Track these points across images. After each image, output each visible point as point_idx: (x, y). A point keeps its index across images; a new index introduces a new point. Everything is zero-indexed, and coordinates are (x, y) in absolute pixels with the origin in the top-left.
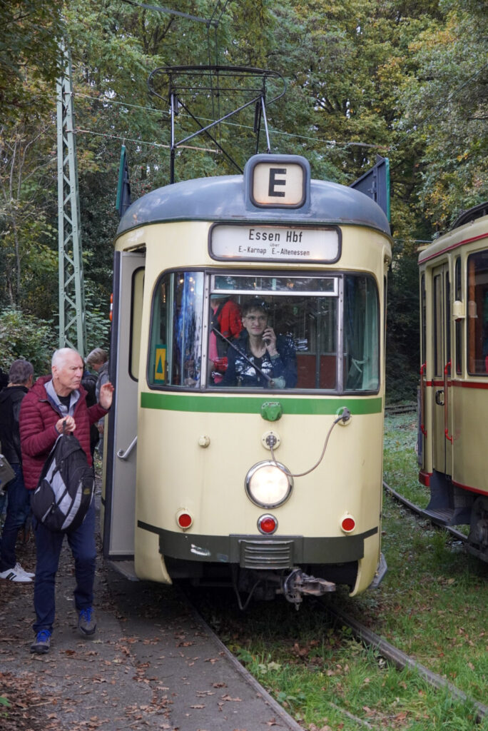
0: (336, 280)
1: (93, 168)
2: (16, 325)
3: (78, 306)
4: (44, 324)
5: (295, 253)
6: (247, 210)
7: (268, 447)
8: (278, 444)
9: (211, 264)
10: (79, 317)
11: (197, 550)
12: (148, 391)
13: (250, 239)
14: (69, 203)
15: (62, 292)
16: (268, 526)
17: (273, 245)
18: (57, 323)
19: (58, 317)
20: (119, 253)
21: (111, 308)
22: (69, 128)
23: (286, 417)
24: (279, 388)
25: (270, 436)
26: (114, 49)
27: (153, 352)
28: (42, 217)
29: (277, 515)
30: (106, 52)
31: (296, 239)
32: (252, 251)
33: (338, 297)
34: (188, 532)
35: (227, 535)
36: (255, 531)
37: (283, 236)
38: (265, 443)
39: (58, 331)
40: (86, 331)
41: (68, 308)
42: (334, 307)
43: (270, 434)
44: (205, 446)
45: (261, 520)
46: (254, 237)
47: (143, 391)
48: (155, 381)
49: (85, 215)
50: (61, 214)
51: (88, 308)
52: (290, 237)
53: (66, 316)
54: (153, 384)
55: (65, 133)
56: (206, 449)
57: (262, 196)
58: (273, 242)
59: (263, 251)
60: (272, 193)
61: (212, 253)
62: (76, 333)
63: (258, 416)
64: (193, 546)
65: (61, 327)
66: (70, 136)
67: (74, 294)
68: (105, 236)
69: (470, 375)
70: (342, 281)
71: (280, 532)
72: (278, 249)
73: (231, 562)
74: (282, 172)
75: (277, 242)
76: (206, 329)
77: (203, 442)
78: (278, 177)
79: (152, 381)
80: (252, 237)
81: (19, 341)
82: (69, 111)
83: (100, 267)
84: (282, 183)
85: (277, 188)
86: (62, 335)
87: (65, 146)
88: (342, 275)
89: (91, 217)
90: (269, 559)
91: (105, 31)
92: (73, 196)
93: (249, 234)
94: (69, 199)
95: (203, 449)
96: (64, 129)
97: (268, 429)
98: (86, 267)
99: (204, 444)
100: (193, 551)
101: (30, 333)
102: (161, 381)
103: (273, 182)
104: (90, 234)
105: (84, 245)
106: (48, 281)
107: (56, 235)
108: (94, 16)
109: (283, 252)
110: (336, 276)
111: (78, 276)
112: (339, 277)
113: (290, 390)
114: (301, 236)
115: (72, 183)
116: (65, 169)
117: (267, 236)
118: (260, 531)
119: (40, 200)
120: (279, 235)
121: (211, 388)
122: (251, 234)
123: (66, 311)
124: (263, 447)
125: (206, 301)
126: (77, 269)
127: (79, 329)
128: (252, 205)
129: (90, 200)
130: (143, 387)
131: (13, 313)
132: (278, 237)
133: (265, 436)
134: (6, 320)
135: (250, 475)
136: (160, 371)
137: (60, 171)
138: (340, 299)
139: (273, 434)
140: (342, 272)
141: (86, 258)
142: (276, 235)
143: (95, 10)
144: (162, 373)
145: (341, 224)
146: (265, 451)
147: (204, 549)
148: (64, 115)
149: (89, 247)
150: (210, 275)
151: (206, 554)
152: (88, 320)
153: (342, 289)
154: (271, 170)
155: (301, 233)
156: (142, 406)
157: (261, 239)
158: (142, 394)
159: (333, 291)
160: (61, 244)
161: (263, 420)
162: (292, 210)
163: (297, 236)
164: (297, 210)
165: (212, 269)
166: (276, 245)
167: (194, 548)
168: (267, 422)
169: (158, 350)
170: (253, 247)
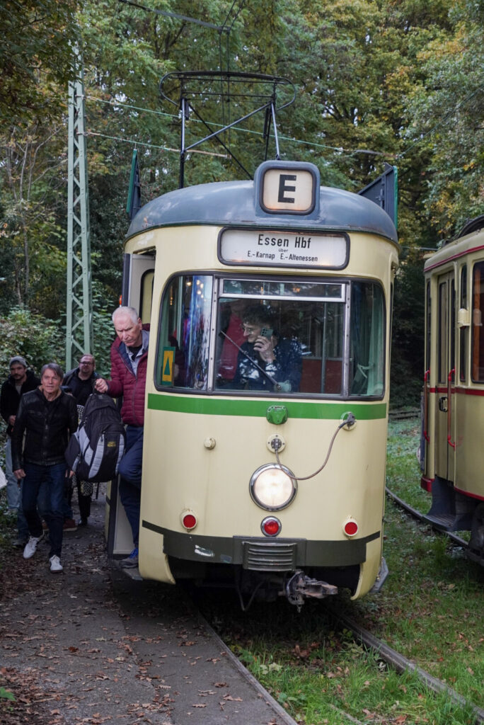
0: (343, 285)
1: (103, 170)
2: (24, 324)
3: (85, 307)
4: (52, 324)
5: (303, 259)
6: (257, 215)
7: (273, 450)
8: (283, 447)
9: (220, 268)
10: (87, 318)
11: (200, 550)
12: (155, 392)
13: (259, 244)
14: (78, 204)
15: (70, 294)
16: (272, 528)
17: (282, 250)
18: (64, 323)
19: (65, 318)
20: (129, 255)
22: (81, 130)
23: (291, 421)
24: (285, 392)
25: (275, 440)
26: (126, 53)
27: (161, 354)
28: (51, 218)
29: (281, 517)
30: (118, 56)
31: (305, 244)
32: (261, 256)
33: (345, 303)
34: (192, 533)
35: (231, 536)
36: (259, 534)
37: (292, 241)
38: (270, 446)
39: (65, 331)
40: (93, 331)
41: (75, 308)
42: (341, 312)
43: (275, 438)
44: (211, 448)
45: (265, 522)
46: (263, 242)
47: (150, 393)
48: (162, 382)
49: (94, 217)
50: (70, 215)
51: (95, 309)
52: (299, 242)
53: (73, 316)
54: (160, 386)
55: (76, 136)
56: (212, 452)
57: (272, 202)
58: (282, 247)
59: (272, 257)
60: (281, 199)
61: (221, 257)
62: (83, 333)
63: (264, 419)
64: (197, 547)
65: (69, 327)
66: (81, 139)
67: (81, 294)
68: (113, 238)
69: (474, 382)
70: (349, 287)
71: (283, 534)
72: (287, 254)
73: (235, 563)
74: (293, 178)
75: (286, 248)
76: (214, 332)
77: (209, 444)
78: (288, 183)
79: (159, 383)
80: (261, 242)
81: (26, 340)
82: (81, 114)
83: (108, 268)
84: (292, 189)
85: (287, 194)
86: (69, 335)
87: (76, 149)
88: (350, 281)
89: (99, 219)
90: (272, 560)
91: (117, 35)
92: (83, 197)
93: (258, 239)
94: (78, 201)
95: (209, 451)
96: (75, 131)
97: (273, 432)
98: (94, 268)
99: (209, 446)
100: (197, 551)
101: (37, 333)
102: (168, 383)
103: (283, 188)
104: (98, 235)
105: (93, 247)
106: (56, 281)
107: (65, 236)
108: (107, 20)
109: (291, 257)
110: (343, 283)
111: (86, 277)
112: (347, 283)
114: (309, 242)
115: (82, 185)
116: (76, 171)
117: (276, 242)
118: (264, 533)
119: (50, 201)
120: (288, 240)
121: (217, 391)
122: (260, 239)
123: (73, 311)
124: (269, 450)
125: (215, 304)
126: (85, 271)
127: (86, 330)
128: (262, 210)
129: (99, 202)
130: (150, 388)
131: (21, 312)
132: (286, 242)
133: (270, 439)
134: (14, 319)
135: (255, 477)
136: (167, 373)
137: (70, 173)
138: (346, 305)
139: (278, 438)
140: (349, 278)
141: (95, 258)
142: (285, 240)
143: (108, 14)
144: (169, 374)
145: (350, 231)
146: (270, 454)
147: (208, 549)
148: (76, 117)
149: (97, 248)
150: (219, 278)
151: (210, 555)
152: (95, 321)
153: (349, 295)
154: (281, 176)
155: (310, 239)
156: (149, 407)
157: (270, 244)
158: (149, 395)
159: (341, 297)
160: (70, 245)
161: (269, 423)
162: (301, 217)
163: (305, 242)
164: (306, 216)
165: (220, 273)
166: (285, 251)
167: (198, 549)
168: (272, 425)
169: (166, 352)
170: (262, 252)
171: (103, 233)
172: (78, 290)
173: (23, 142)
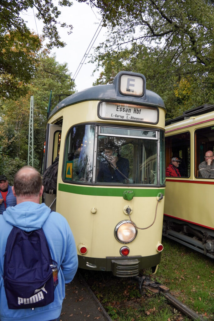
0: (157, 132)
1: (37, 128)
2: (18, 161)
3: (32, 157)
4: (24, 161)
5: (137, 119)
6: (117, 96)
7: (127, 214)
8: (131, 211)
9: (99, 121)
10: (33, 160)
11: (89, 265)
12: (62, 183)
13: (117, 110)
14: (31, 133)
15: (29, 154)
16: (125, 252)
17: (127, 114)
18: (27, 161)
19: (27, 160)
20: (49, 124)
21: (45, 147)
22: (33, 116)
23: (136, 198)
24: (130, 184)
25: (128, 208)
26: (43, 104)
27: (65, 165)
28: (25, 137)
29: (130, 246)
30: (41, 104)
31: (138, 112)
32: (117, 117)
33: (158, 140)
34: (85, 256)
35: (105, 257)
36: (118, 255)
37: (132, 111)
38: (125, 212)
39: (27, 163)
40: (34, 163)
42: (156, 145)
43: (128, 207)
44: (95, 213)
45: (122, 249)
46: (119, 110)
47: (60, 183)
48: (66, 178)
49: (35, 138)
50: (29, 136)
51: (35, 158)
52: (136, 111)
53: (29, 159)
54: (65, 180)
55: (31, 117)
56: (95, 214)
58: (128, 113)
59: (123, 117)
60: (128, 90)
61: (99, 115)
62: (32, 164)
63: (122, 198)
64: (87, 263)
65: (28, 162)
66: (32, 118)
67: (31, 155)
70: (159, 133)
71: (131, 254)
73: (107, 271)
74: (134, 80)
75: (129, 113)
76: (96, 153)
77: (94, 211)
78: (131, 82)
79: (64, 178)
80: (118, 110)
81: (18, 165)
82: (33, 112)
84: (133, 85)
85: (131, 88)
86: (28, 164)
87: (31, 120)
88: (159, 130)
89: (36, 139)
90: (129, 272)
91: (42, 100)
92: (32, 132)
93: (116, 108)
95: (93, 215)
96: (31, 116)
97: (126, 205)
98: (35, 150)
99: (94, 212)
100: (88, 265)
101: (21, 163)
102: (70, 179)
103: (129, 84)
104: (36, 142)
105: (34, 145)
106: (26, 152)
107: (28, 141)
108: (39, 97)
109: (132, 118)
110: (156, 131)
111: (33, 150)
112: (158, 131)
113: (136, 184)
114: (140, 111)
115: (32, 129)
116: (31, 125)
117: (125, 110)
118: (121, 255)
119: (25, 134)
120: (130, 109)
121: (98, 183)
122: (117, 108)
123: (30, 158)
124: (124, 213)
125: (96, 139)
126: (32, 149)
127: (32, 163)
128: (120, 94)
129: (36, 135)
130: (60, 180)
131: (17, 158)
132: (130, 110)
133: (125, 208)
134: (16, 160)
135: (117, 227)
136: (69, 173)
137: (30, 126)
138: (158, 141)
139: (129, 207)
140: (159, 129)
141: (35, 147)
142: (129, 109)
143: (39, 96)
144: (70, 174)
145: (159, 107)
146: (125, 215)
147: (93, 264)
148: (32, 113)
149: (35, 145)
150: (98, 126)
151: (94, 267)
152: (34, 161)
153: (159, 137)
154: (128, 79)
155: (141, 109)
156: (59, 190)
157: (122, 111)
158: (59, 184)
159: (156, 137)
160: (29, 142)
161: (124, 200)
162: (138, 98)
163: (138, 111)
164: (140, 98)
165: (98, 123)
166: (129, 115)
167: (88, 264)
168: (126, 200)
169: (68, 164)
170: (118, 115)
171: (37, 142)
172: (31, 153)
173: (20, 120)
